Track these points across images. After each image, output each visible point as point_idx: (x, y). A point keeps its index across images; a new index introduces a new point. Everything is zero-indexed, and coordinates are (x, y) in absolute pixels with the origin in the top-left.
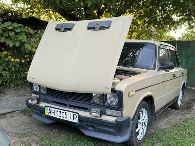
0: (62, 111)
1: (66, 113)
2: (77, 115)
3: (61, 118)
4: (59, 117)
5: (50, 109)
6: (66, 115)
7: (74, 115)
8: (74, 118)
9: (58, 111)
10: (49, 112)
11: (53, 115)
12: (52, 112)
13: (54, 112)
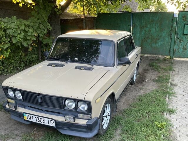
0: (40, 118)
1: (43, 119)
2: (54, 121)
3: (40, 123)
4: (37, 122)
5: (28, 116)
6: (43, 120)
7: (51, 121)
8: (51, 123)
9: (36, 117)
10: (28, 118)
11: (32, 120)
12: (31, 118)
13: (33, 118)
